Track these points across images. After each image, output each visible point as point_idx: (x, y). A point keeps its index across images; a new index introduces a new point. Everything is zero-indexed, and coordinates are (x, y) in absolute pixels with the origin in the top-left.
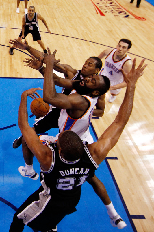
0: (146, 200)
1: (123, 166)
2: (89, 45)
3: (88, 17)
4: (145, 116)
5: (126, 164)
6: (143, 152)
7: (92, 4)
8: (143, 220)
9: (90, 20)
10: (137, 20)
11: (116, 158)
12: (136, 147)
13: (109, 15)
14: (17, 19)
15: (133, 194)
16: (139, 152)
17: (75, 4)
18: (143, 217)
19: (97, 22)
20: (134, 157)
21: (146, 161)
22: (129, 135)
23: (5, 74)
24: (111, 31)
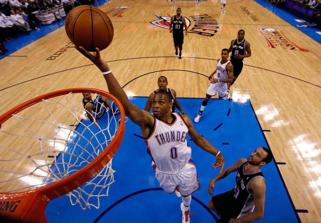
0: (309, 198)
1: (290, 169)
2: (263, 72)
3: (261, 50)
4: (308, 129)
5: (292, 168)
6: (306, 158)
7: (265, 39)
8: (307, 213)
9: (263, 51)
10: (302, 52)
11: (285, 164)
12: (301, 154)
13: (279, 48)
14: (203, 51)
15: (298, 192)
16: (303, 158)
17: (251, 39)
18: (306, 211)
19: (269, 53)
20: (299, 162)
21: (309, 165)
22: (295, 145)
23: (194, 95)
24: (280, 61)
